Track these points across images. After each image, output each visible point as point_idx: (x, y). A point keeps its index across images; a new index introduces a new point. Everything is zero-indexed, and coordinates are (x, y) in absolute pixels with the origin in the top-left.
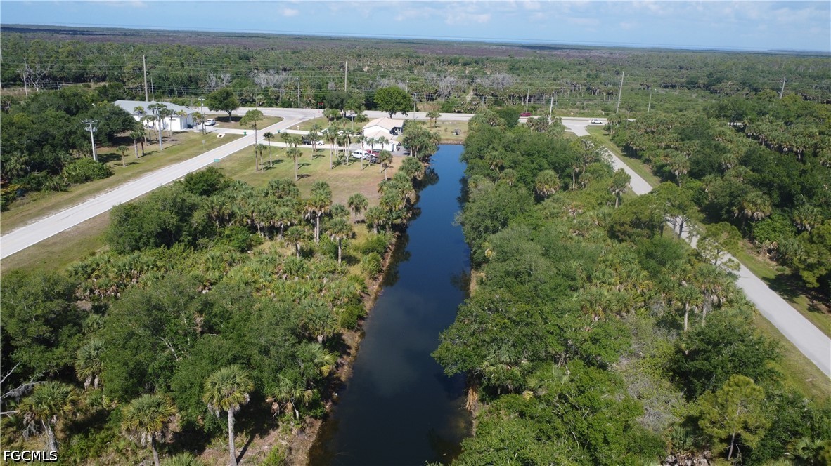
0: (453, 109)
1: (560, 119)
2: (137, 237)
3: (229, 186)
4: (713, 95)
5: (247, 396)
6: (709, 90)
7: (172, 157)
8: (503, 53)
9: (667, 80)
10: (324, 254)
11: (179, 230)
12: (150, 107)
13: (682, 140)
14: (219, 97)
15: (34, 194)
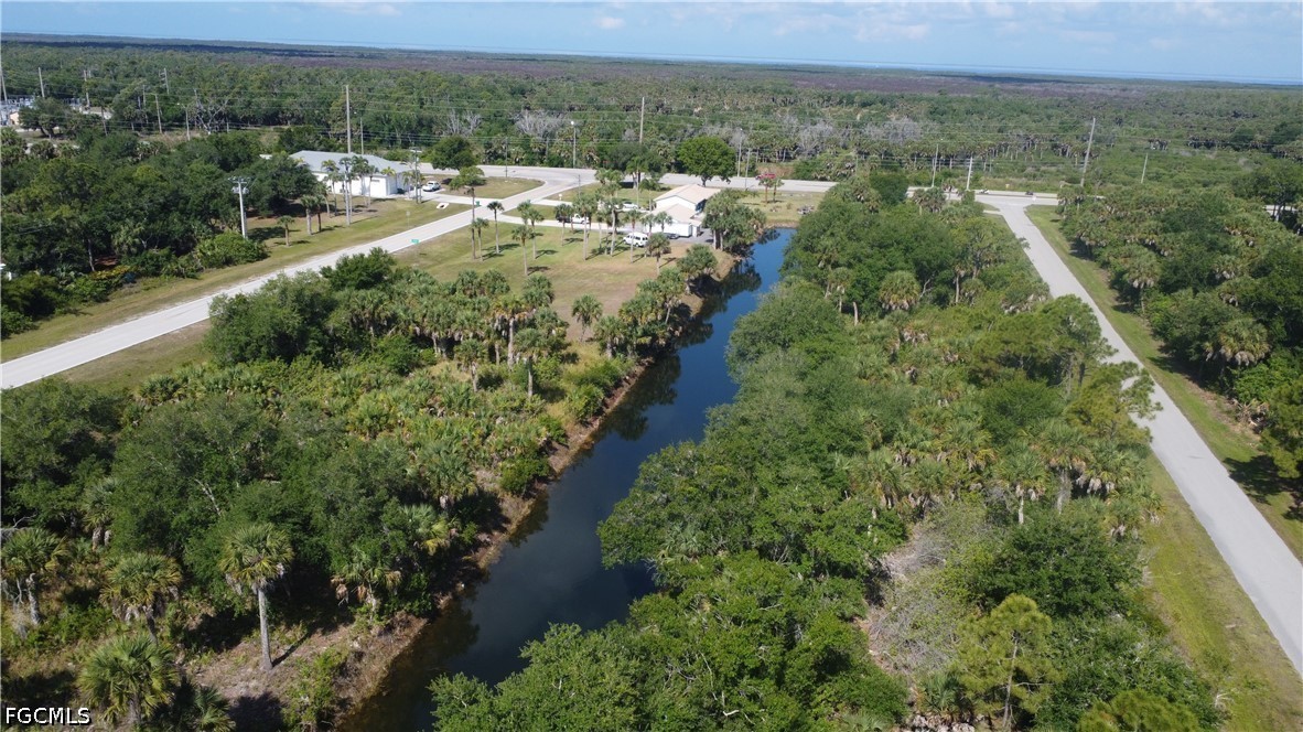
0: (813, 175)
2: (243, 344)
3: (402, 277)
5: (280, 566)
7: (362, 234)
8: (934, 86)
11: (303, 336)
12: (344, 161)
13: (1165, 230)
14: (447, 148)
15: (150, 281)
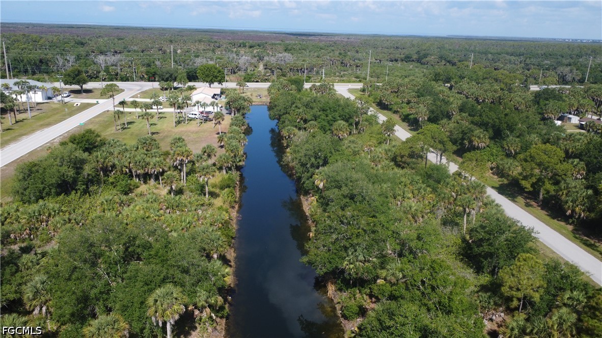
0: (252, 80)
1: (333, 85)
2: (41, 189)
3: (105, 144)
4: (423, 66)
5: (183, 307)
6: (420, 62)
7: (41, 123)
8: (275, 38)
9: (392, 56)
10: (191, 192)
11: (75, 181)
12: (16, 84)
13: (419, 97)
14: (72, 75)
